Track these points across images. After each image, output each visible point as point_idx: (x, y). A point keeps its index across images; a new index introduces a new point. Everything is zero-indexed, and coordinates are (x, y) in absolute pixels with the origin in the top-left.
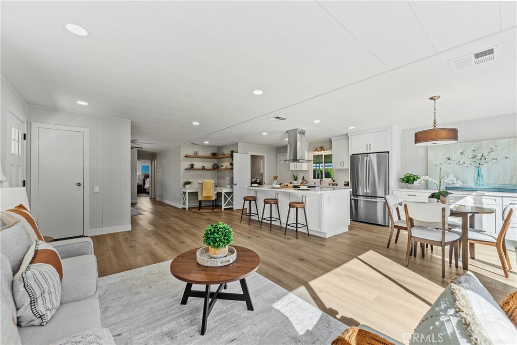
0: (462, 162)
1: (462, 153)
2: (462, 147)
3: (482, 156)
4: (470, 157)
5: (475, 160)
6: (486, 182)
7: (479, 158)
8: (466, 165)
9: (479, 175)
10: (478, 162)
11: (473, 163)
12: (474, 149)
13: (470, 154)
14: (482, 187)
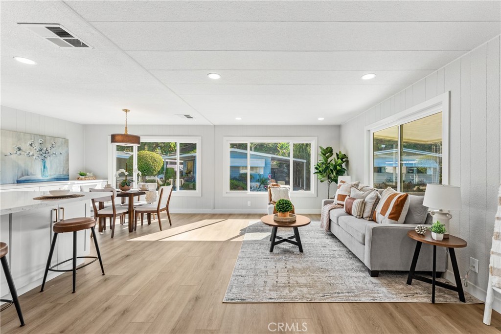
0: (31, 154)
1: (31, 145)
2: (31, 139)
3: (46, 150)
4: (37, 150)
5: (41, 153)
6: (49, 173)
7: (44, 152)
8: (34, 157)
9: (44, 168)
10: (44, 155)
11: (40, 156)
12: (41, 142)
13: (37, 146)
14: (47, 178)
